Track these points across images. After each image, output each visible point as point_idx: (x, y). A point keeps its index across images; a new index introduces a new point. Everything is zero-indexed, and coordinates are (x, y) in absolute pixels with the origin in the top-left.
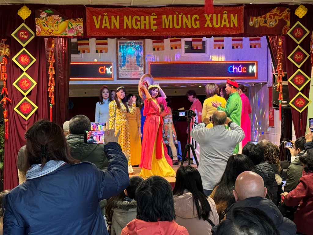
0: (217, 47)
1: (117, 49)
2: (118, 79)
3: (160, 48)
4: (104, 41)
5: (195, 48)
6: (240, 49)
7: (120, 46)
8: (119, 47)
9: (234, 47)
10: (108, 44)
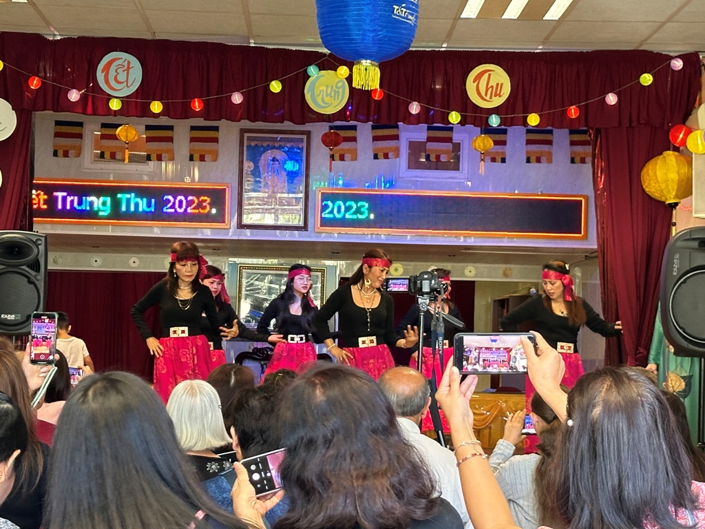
0: (488, 159)
1: (241, 153)
2: (241, 226)
3: (347, 156)
4: (211, 134)
5: (433, 158)
6: (546, 165)
7: (247, 147)
8: (245, 148)
9: (531, 158)
10: (220, 141)
